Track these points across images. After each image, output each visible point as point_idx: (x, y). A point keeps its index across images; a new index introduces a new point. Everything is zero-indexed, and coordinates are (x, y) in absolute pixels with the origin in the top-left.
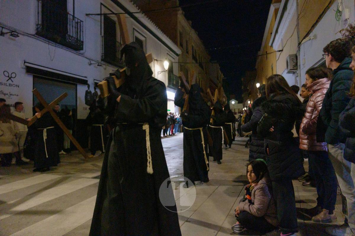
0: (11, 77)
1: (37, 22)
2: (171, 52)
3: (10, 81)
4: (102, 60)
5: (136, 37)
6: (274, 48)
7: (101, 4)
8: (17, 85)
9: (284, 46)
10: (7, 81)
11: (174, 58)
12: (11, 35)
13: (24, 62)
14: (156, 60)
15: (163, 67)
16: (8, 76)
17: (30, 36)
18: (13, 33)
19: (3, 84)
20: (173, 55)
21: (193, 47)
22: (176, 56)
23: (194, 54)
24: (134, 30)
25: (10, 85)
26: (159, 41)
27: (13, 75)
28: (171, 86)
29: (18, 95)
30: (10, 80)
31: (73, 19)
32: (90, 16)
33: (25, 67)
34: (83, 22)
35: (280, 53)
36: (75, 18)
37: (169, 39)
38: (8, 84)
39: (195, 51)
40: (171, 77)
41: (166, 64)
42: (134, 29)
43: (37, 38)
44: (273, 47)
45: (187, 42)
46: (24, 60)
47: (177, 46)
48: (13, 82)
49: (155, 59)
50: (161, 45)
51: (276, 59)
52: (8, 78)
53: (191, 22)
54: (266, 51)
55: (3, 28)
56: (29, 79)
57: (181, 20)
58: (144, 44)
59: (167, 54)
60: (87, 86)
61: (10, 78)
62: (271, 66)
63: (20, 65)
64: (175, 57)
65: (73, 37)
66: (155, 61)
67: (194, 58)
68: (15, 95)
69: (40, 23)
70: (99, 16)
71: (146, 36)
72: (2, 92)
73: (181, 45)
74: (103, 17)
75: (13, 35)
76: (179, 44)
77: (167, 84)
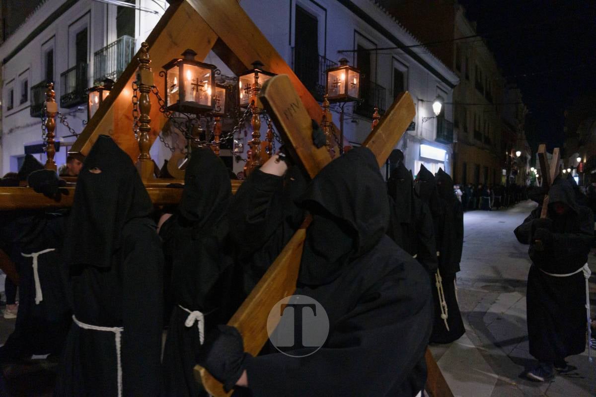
2: (443, 84)
4: (354, 112)
5: (395, 69)
7: (355, 31)
11: (447, 91)
14: (422, 100)
15: (431, 111)
20: (445, 87)
21: (476, 67)
22: (449, 88)
23: (479, 80)
24: (394, 59)
26: (425, 70)
28: (442, 139)
31: (325, 62)
32: (344, 53)
36: (328, 60)
37: (441, 64)
39: (481, 73)
40: (441, 123)
41: (437, 107)
42: (393, 57)
45: (467, 59)
47: (453, 72)
49: (420, 98)
50: (428, 74)
53: (475, 23)
57: (462, 25)
58: (405, 76)
59: (437, 87)
64: (447, 89)
65: (321, 85)
66: (420, 102)
67: (479, 87)
70: (352, 53)
71: (408, 64)
73: (458, 68)
74: (356, 54)
76: (455, 66)
77: (435, 137)
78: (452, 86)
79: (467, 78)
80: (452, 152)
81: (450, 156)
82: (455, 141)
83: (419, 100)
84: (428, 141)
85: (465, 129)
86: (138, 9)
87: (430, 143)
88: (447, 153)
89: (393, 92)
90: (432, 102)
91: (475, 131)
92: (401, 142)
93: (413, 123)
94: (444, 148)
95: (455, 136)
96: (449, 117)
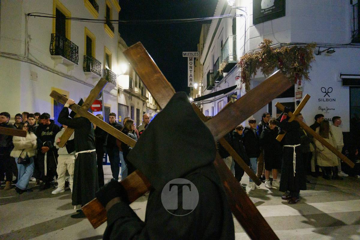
0: (328, 92)
1: (353, 28)
3: (327, 97)
8: (333, 99)
10: (324, 96)
12: (328, 52)
13: (340, 75)
16: (325, 92)
17: (345, 46)
18: (329, 50)
19: (321, 100)
25: (327, 100)
27: (330, 90)
29: (334, 109)
30: (327, 95)
33: (341, 80)
38: (325, 100)
43: (353, 46)
46: (340, 73)
48: (329, 97)
52: (325, 94)
55: (319, 47)
56: (346, 91)
61: (327, 94)
63: (336, 78)
68: (332, 109)
69: (356, 28)
72: (320, 107)
75: (330, 52)
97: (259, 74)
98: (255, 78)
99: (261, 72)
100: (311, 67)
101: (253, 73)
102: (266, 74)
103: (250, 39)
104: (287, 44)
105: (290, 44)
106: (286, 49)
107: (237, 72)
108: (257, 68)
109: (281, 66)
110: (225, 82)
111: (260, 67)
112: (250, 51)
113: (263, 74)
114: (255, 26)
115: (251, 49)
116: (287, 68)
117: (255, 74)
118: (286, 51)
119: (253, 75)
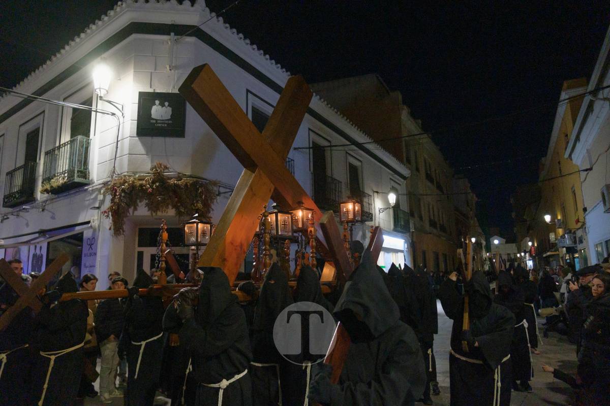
2: (396, 176)
5: (350, 164)
6: (574, 161)
7: (309, 129)
9: (595, 164)
14: (377, 192)
15: (386, 201)
20: (398, 180)
21: (425, 160)
22: (402, 180)
23: (429, 172)
24: (347, 154)
26: (378, 163)
28: (399, 229)
32: (299, 150)
34: (294, 160)
35: (586, 173)
37: (392, 158)
39: (430, 166)
41: (392, 198)
42: (347, 152)
44: (571, 160)
45: (416, 153)
47: (404, 165)
49: (375, 190)
50: (381, 167)
51: (580, 179)
53: (420, 121)
54: (558, 161)
55: (220, 186)
57: (408, 124)
58: (360, 170)
59: (391, 179)
60: (297, 244)
62: (572, 189)
64: (401, 182)
66: (376, 194)
67: (429, 177)
70: (308, 150)
71: (361, 159)
73: (409, 161)
74: (311, 150)
76: (405, 159)
77: (392, 226)
78: (404, 178)
79: (418, 170)
80: (411, 241)
81: (409, 244)
82: (412, 230)
83: (374, 192)
84: (387, 231)
85: (421, 218)
86: (94, 111)
87: (389, 233)
88: (405, 242)
89: (349, 185)
90: (387, 194)
91: (430, 221)
92: (360, 233)
93: (371, 214)
94: (402, 238)
95: (411, 225)
96: (405, 207)
97: (142, 211)
98: (134, 214)
99: (145, 207)
100: (213, 210)
101: (132, 208)
102: (154, 212)
103: (129, 154)
104: (185, 175)
105: (190, 176)
106: (186, 183)
107: (88, 199)
108: (138, 201)
109: (179, 204)
110: (43, 210)
111: (145, 200)
112: (128, 172)
113: (148, 211)
114: (139, 139)
115: (130, 171)
116: (186, 207)
117: (135, 209)
118: (186, 185)
119: (131, 210)
